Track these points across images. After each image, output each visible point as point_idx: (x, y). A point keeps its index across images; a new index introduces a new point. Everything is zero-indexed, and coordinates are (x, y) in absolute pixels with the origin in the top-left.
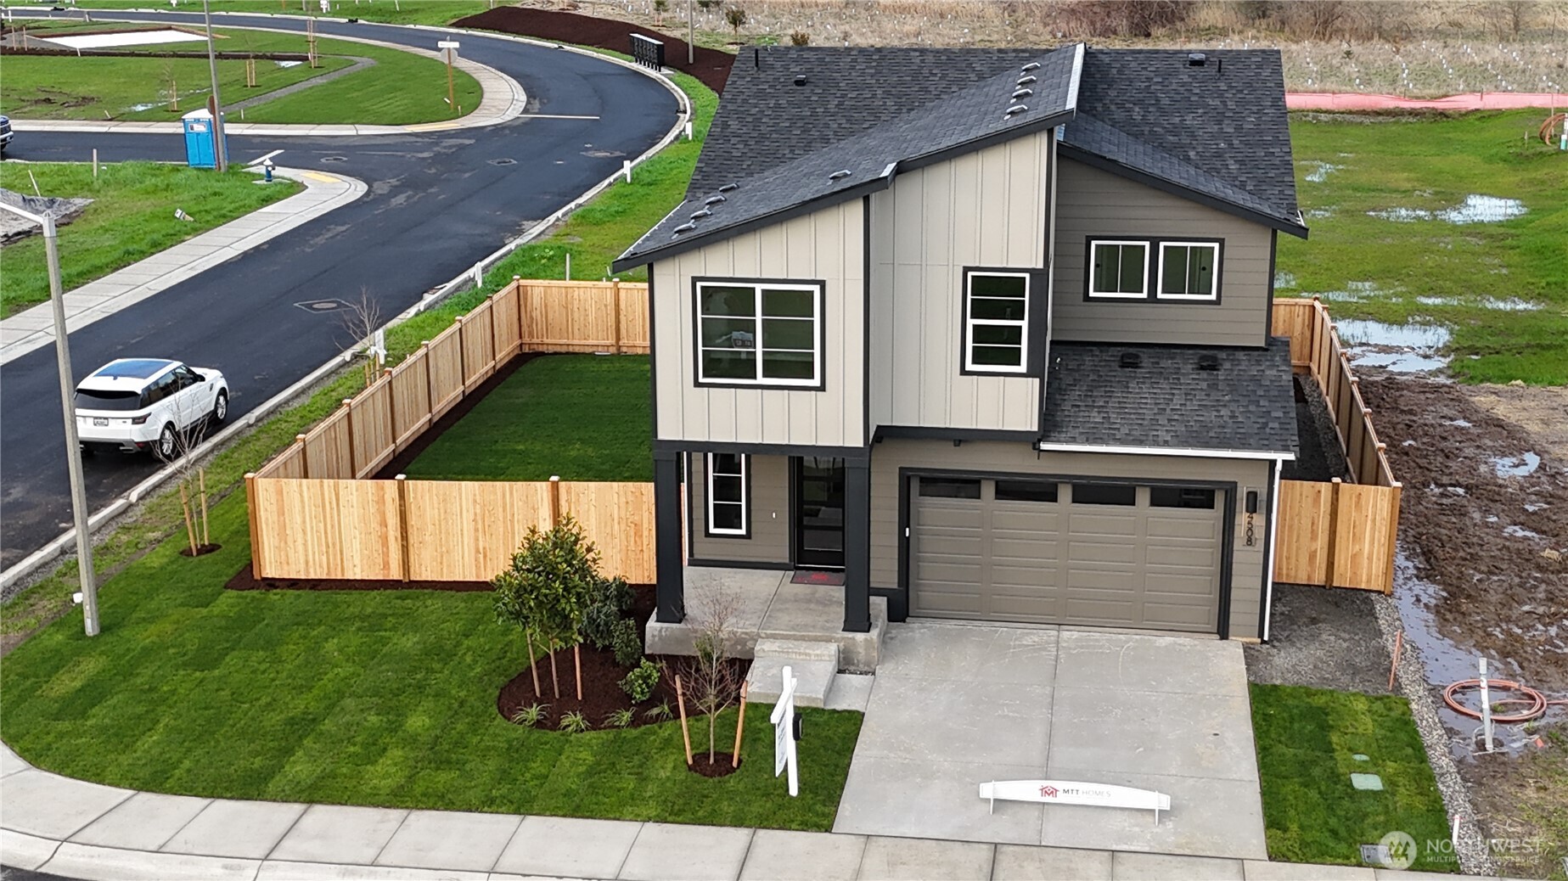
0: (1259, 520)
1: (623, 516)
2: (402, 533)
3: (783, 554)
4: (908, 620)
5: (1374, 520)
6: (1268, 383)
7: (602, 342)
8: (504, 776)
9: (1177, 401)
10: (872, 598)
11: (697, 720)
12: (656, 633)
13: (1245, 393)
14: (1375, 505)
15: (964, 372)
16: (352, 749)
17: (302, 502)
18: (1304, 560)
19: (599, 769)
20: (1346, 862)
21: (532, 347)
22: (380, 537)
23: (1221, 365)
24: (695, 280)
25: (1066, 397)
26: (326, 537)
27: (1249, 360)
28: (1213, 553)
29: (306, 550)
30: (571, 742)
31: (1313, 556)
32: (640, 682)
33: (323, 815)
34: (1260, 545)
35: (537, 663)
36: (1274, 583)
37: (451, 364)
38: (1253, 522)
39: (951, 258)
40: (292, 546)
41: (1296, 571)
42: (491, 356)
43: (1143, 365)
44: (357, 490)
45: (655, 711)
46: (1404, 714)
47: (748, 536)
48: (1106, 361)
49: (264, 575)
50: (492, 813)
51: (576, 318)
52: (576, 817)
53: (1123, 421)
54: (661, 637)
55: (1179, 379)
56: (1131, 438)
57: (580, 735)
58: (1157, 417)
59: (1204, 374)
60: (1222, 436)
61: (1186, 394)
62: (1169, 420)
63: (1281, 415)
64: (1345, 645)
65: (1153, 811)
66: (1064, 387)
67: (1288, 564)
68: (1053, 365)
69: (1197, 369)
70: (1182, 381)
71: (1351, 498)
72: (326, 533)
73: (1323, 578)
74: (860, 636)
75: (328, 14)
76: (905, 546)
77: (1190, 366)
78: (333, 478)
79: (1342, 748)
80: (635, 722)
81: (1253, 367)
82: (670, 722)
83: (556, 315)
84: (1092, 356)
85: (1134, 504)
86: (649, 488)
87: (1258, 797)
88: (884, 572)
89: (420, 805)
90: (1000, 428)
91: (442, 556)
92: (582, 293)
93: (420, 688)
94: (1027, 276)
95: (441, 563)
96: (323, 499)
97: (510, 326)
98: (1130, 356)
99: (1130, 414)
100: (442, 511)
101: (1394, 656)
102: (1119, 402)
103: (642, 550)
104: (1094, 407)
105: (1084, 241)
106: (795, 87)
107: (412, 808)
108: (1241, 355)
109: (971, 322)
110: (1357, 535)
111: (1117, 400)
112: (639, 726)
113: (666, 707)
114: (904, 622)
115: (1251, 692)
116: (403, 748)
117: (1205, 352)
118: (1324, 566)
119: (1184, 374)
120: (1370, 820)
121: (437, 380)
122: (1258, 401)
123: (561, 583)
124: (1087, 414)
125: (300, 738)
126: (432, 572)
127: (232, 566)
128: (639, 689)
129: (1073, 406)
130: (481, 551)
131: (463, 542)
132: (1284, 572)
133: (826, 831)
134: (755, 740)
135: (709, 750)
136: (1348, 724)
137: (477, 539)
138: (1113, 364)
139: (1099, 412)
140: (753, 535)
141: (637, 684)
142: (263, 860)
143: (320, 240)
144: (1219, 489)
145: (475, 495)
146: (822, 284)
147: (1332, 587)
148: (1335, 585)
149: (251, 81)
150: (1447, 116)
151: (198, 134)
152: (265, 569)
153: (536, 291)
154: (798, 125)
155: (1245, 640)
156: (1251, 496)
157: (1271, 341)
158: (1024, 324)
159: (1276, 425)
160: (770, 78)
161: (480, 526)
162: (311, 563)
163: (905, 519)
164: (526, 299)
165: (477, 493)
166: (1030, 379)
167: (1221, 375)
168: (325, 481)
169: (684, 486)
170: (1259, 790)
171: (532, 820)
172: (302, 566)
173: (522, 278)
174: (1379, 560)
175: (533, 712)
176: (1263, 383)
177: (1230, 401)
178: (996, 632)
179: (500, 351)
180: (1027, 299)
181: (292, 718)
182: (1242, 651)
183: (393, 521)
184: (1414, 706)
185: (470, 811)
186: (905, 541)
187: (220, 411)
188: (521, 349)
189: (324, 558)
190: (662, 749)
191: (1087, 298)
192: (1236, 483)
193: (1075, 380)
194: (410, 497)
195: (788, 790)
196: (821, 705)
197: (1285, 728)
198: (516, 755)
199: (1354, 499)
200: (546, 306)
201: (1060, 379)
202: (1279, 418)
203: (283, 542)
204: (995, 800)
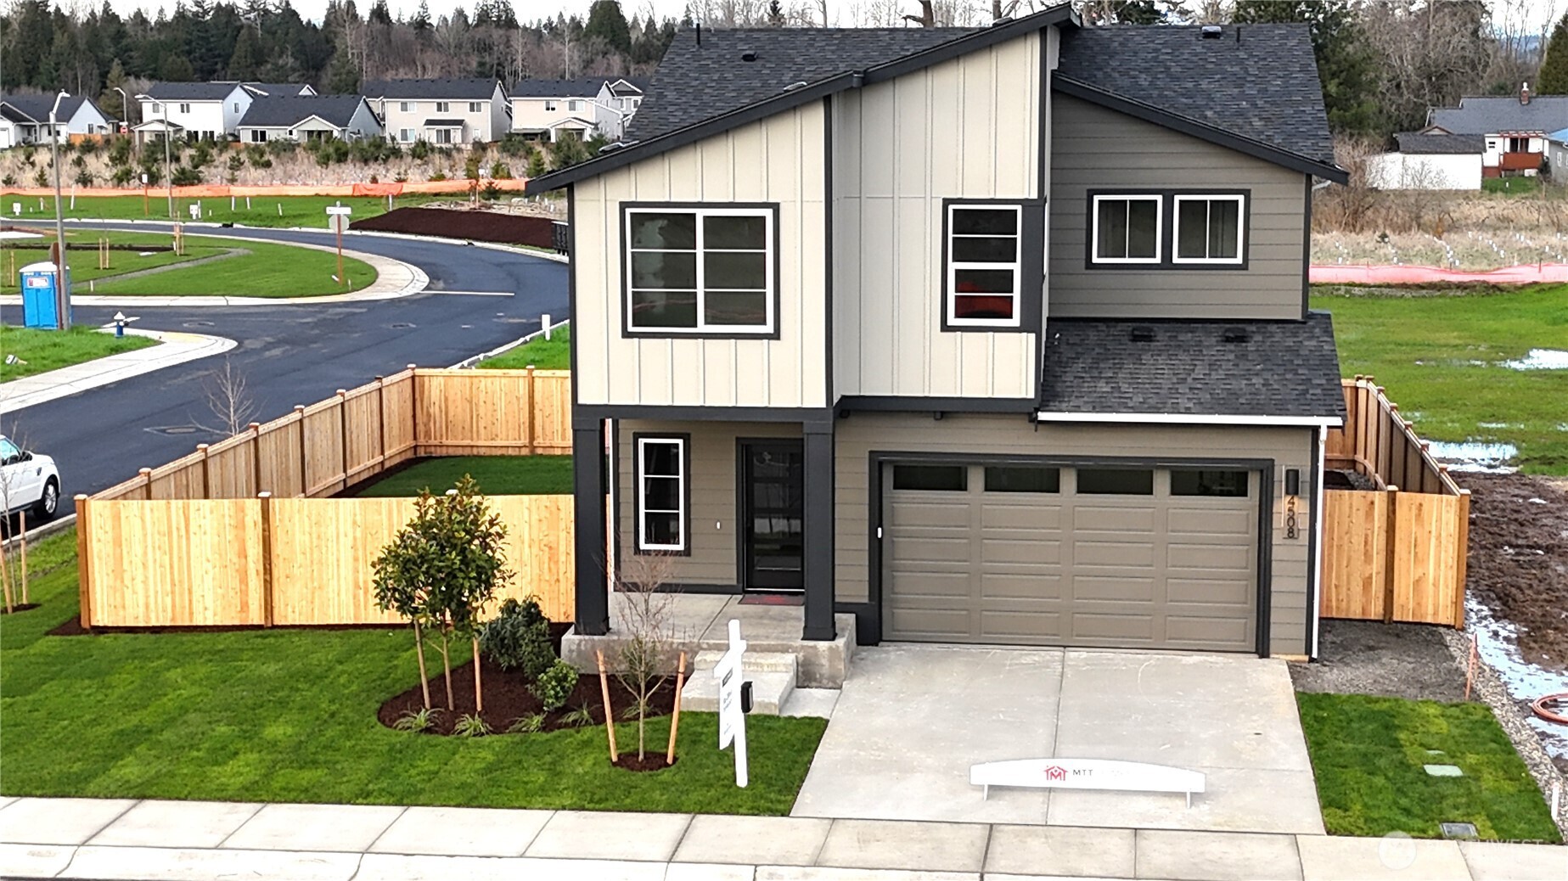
0: (1301, 506)
1: (534, 536)
2: (264, 565)
3: (730, 575)
4: (881, 644)
5: (1439, 537)
6: (1307, 353)
7: (513, 443)
8: (382, 772)
9: (1200, 372)
10: (836, 615)
11: (623, 726)
12: (574, 647)
13: (1280, 363)
14: (1439, 519)
15: (945, 327)
16: (195, 754)
17: (144, 528)
18: (1357, 588)
19: (501, 766)
20: (1422, 835)
21: (428, 450)
22: (237, 571)
23: (1251, 337)
24: (624, 206)
25: (1068, 369)
26: (172, 573)
27: (1283, 333)
28: (1247, 551)
29: (147, 590)
30: (467, 744)
31: (1367, 582)
32: (554, 683)
33: (153, 809)
34: (1304, 538)
35: (429, 683)
36: (1321, 619)
37: (330, 443)
38: (1295, 509)
39: (928, 189)
40: (130, 585)
41: (1348, 602)
42: (378, 450)
43: (1158, 338)
44: (212, 512)
45: (573, 716)
46: (1485, 717)
47: (687, 552)
48: (1114, 335)
49: (94, 623)
50: (367, 804)
51: (482, 414)
52: (472, 807)
53: (1136, 391)
54: (579, 652)
55: (1201, 351)
56: (1146, 406)
57: (478, 739)
58: (1177, 386)
59: (1231, 346)
60: (1255, 402)
61: (1210, 365)
62: (1191, 389)
63: (1324, 382)
64: (1411, 666)
65: (1182, 795)
66: (1065, 359)
67: (1338, 594)
68: (1050, 340)
69: (1222, 341)
70: (1205, 353)
71: (1410, 509)
72: (172, 567)
73: (1380, 610)
74: (823, 645)
75: (198, 220)
76: (877, 549)
77: (1214, 339)
78: (182, 498)
79: (1412, 744)
80: (546, 727)
81: (1288, 339)
82: (590, 728)
83: (458, 410)
84: (1098, 331)
85: (1151, 493)
86: (567, 502)
87: (1313, 785)
88: (852, 583)
89: (278, 798)
90: (989, 395)
91: (313, 593)
92: (489, 384)
93: (283, 704)
94: (1019, 208)
95: (312, 602)
96: (170, 527)
97: (402, 421)
98: (1142, 331)
99: (1144, 384)
100: (314, 536)
101: (1469, 675)
102: (1131, 373)
103: (558, 580)
104: (1101, 378)
105: (1085, 196)
106: (743, 62)
107: (268, 802)
108: (1273, 328)
109: (953, 266)
110: (1420, 555)
111: (1128, 371)
112: (552, 730)
113: (585, 712)
114: (877, 645)
115: (1298, 700)
116: (260, 752)
117: (1228, 326)
118: (1381, 595)
119: (1204, 346)
120: (1450, 801)
121: (313, 457)
122: (1297, 370)
123: (457, 555)
124: (1092, 384)
125: (131, 747)
126: (300, 614)
127: (55, 618)
128: (552, 692)
129: (1075, 377)
130: (361, 585)
131: (339, 575)
132: (1334, 604)
133: (783, 815)
134: (694, 742)
135: (638, 750)
136: (1418, 725)
137: (356, 571)
138: (1122, 338)
139: (1107, 383)
140: (693, 551)
141: (550, 686)
142: (79, 846)
143: (180, 381)
144: (1252, 470)
145: (355, 515)
146: (776, 207)
147: (1391, 622)
148: (1395, 619)
149: (104, 263)
150: (1501, 290)
151: (38, 290)
152: (96, 614)
153: (435, 382)
154: (747, 94)
155: (1290, 658)
156: (1291, 474)
157: (1308, 316)
158: (1016, 267)
159: (1319, 391)
160: (714, 56)
161: (360, 553)
162: (152, 606)
163: (877, 516)
164: (422, 393)
165: (358, 512)
166: (1025, 334)
167: (1251, 346)
168: (173, 502)
169: (610, 498)
170: (1313, 778)
171: (416, 812)
172: (142, 609)
173: (418, 367)
174: (1447, 587)
175: (422, 718)
176: (1302, 353)
177: (1263, 370)
178: (989, 653)
179: (390, 447)
180: (1019, 236)
181: (122, 730)
182: (1286, 667)
183: (255, 551)
184: (1496, 712)
185: (340, 803)
186: (877, 544)
187: (48, 503)
188: (415, 453)
189: (168, 600)
190: (578, 750)
191: (1090, 265)
192: (1273, 460)
193: (1077, 353)
194: (275, 519)
195: (735, 781)
196: (776, 713)
197: (1342, 728)
198: (399, 756)
199: (1414, 511)
200: (446, 399)
201: (1061, 353)
202: (1322, 385)
203: (119, 582)
204: (991, 787)
